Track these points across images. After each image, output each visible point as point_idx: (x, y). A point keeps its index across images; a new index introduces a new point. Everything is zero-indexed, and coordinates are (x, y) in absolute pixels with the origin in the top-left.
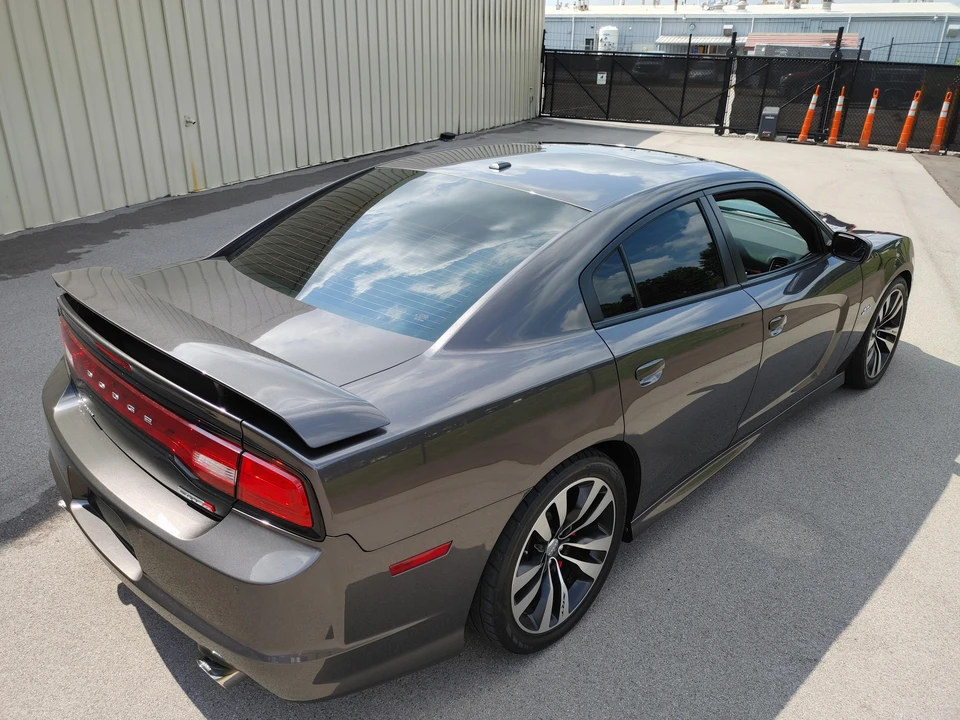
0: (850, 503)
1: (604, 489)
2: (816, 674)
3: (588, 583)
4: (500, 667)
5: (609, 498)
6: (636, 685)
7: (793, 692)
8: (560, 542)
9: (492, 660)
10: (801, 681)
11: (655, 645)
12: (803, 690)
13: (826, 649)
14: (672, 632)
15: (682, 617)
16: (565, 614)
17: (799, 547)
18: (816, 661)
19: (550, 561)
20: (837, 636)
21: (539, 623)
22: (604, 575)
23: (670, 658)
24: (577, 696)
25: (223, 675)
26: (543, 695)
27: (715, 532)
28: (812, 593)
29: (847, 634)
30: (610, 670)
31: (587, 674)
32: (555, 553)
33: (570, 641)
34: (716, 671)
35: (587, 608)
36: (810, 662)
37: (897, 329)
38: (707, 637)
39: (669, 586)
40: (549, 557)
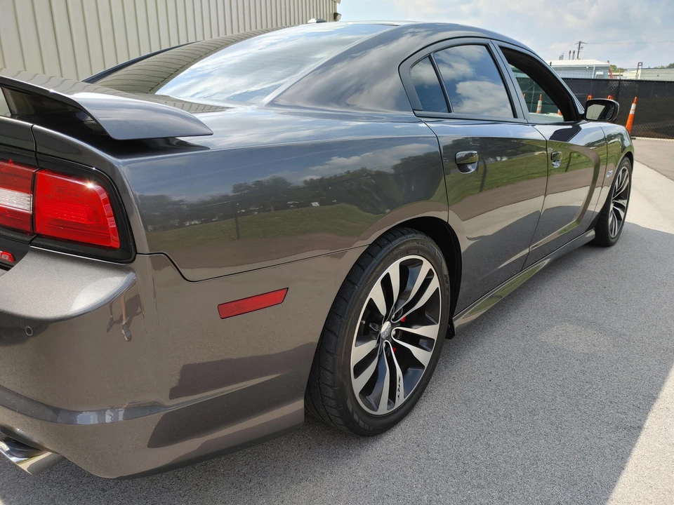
0: (624, 314)
1: (430, 273)
2: (643, 438)
3: (420, 370)
4: (341, 452)
5: (435, 284)
6: (477, 458)
7: (629, 454)
8: (393, 326)
9: (332, 447)
10: (633, 446)
11: (488, 424)
12: (637, 452)
13: (646, 419)
14: (501, 413)
15: (507, 401)
16: (401, 399)
17: (594, 345)
18: (640, 428)
19: (384, 345)
20: (650, 408)
21: (378, 404)
22: (434, 361)
23: (505, 433)
24: (421, 472)
25: (30, 456)
26: (387, 474)
27: (520, 338)
28: (616, 376)
29: (658, 406)
30: (450, 447)
31: (428, 453)
32: (389, 337)
33: (406, 426)
34: (550, 441)
35: (421, 394)
36: (635, 430)
37: (625, 201)
38: (535, 415)
39: (490, 377)
40: (383, 340)
